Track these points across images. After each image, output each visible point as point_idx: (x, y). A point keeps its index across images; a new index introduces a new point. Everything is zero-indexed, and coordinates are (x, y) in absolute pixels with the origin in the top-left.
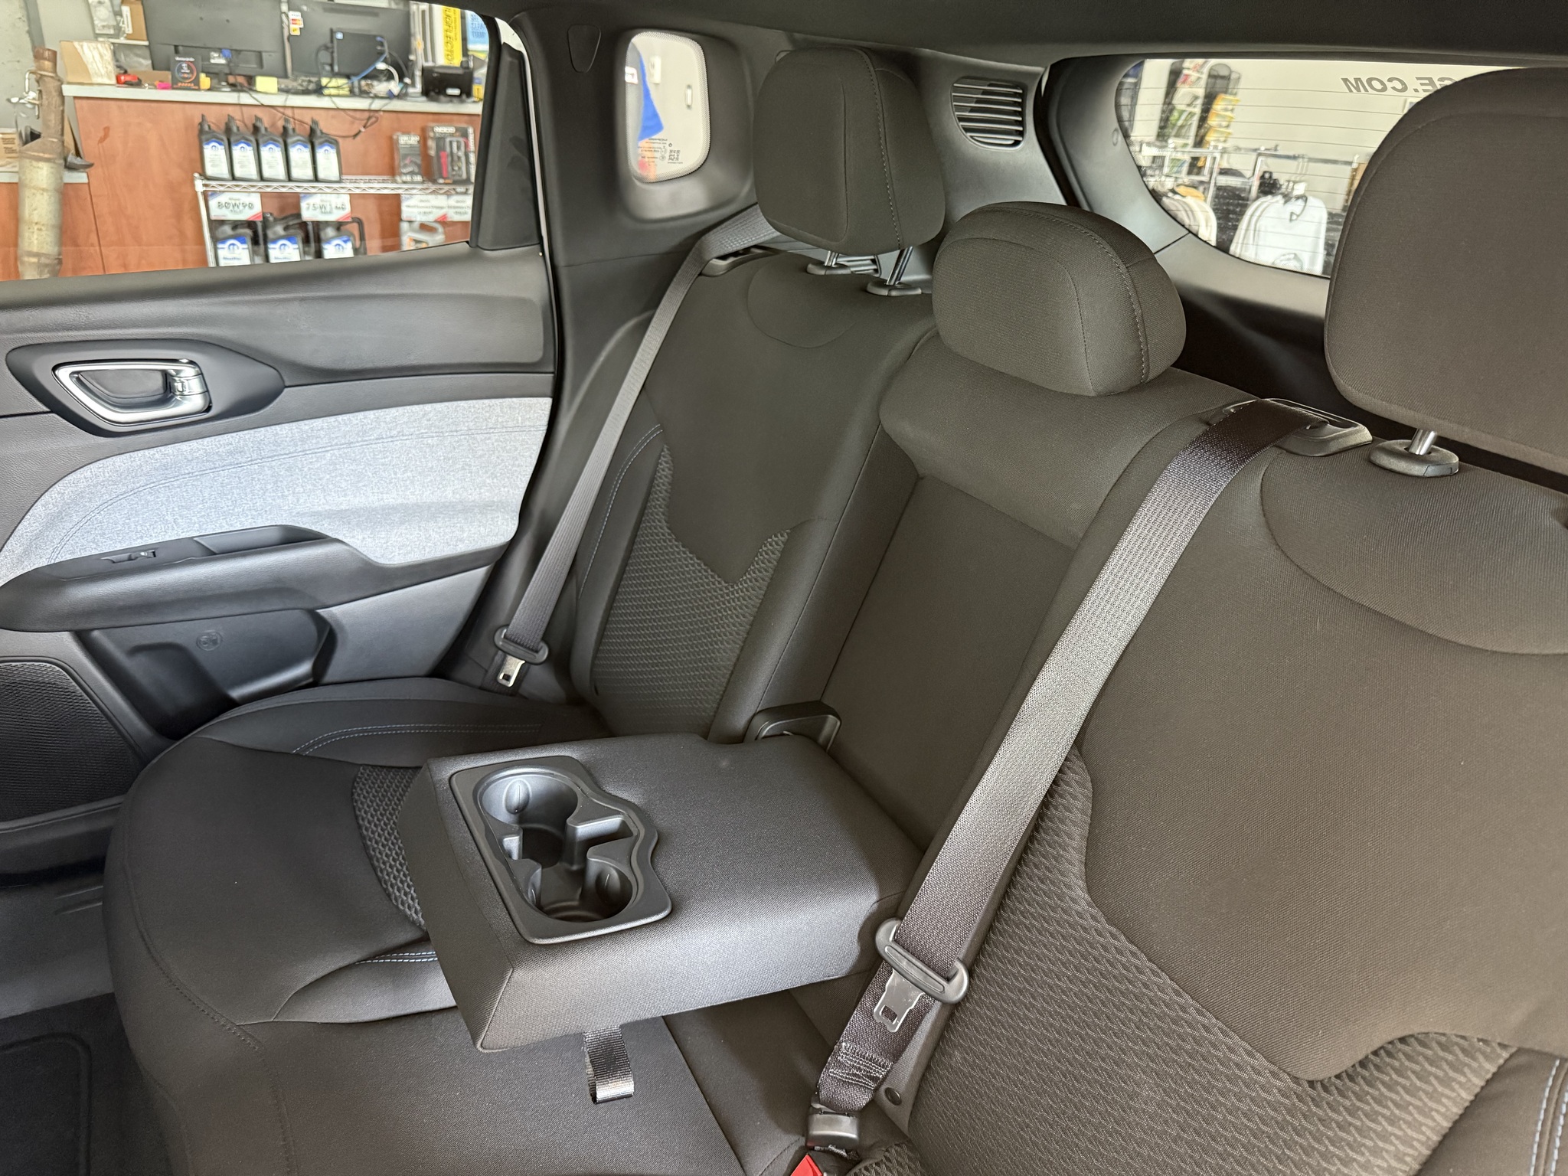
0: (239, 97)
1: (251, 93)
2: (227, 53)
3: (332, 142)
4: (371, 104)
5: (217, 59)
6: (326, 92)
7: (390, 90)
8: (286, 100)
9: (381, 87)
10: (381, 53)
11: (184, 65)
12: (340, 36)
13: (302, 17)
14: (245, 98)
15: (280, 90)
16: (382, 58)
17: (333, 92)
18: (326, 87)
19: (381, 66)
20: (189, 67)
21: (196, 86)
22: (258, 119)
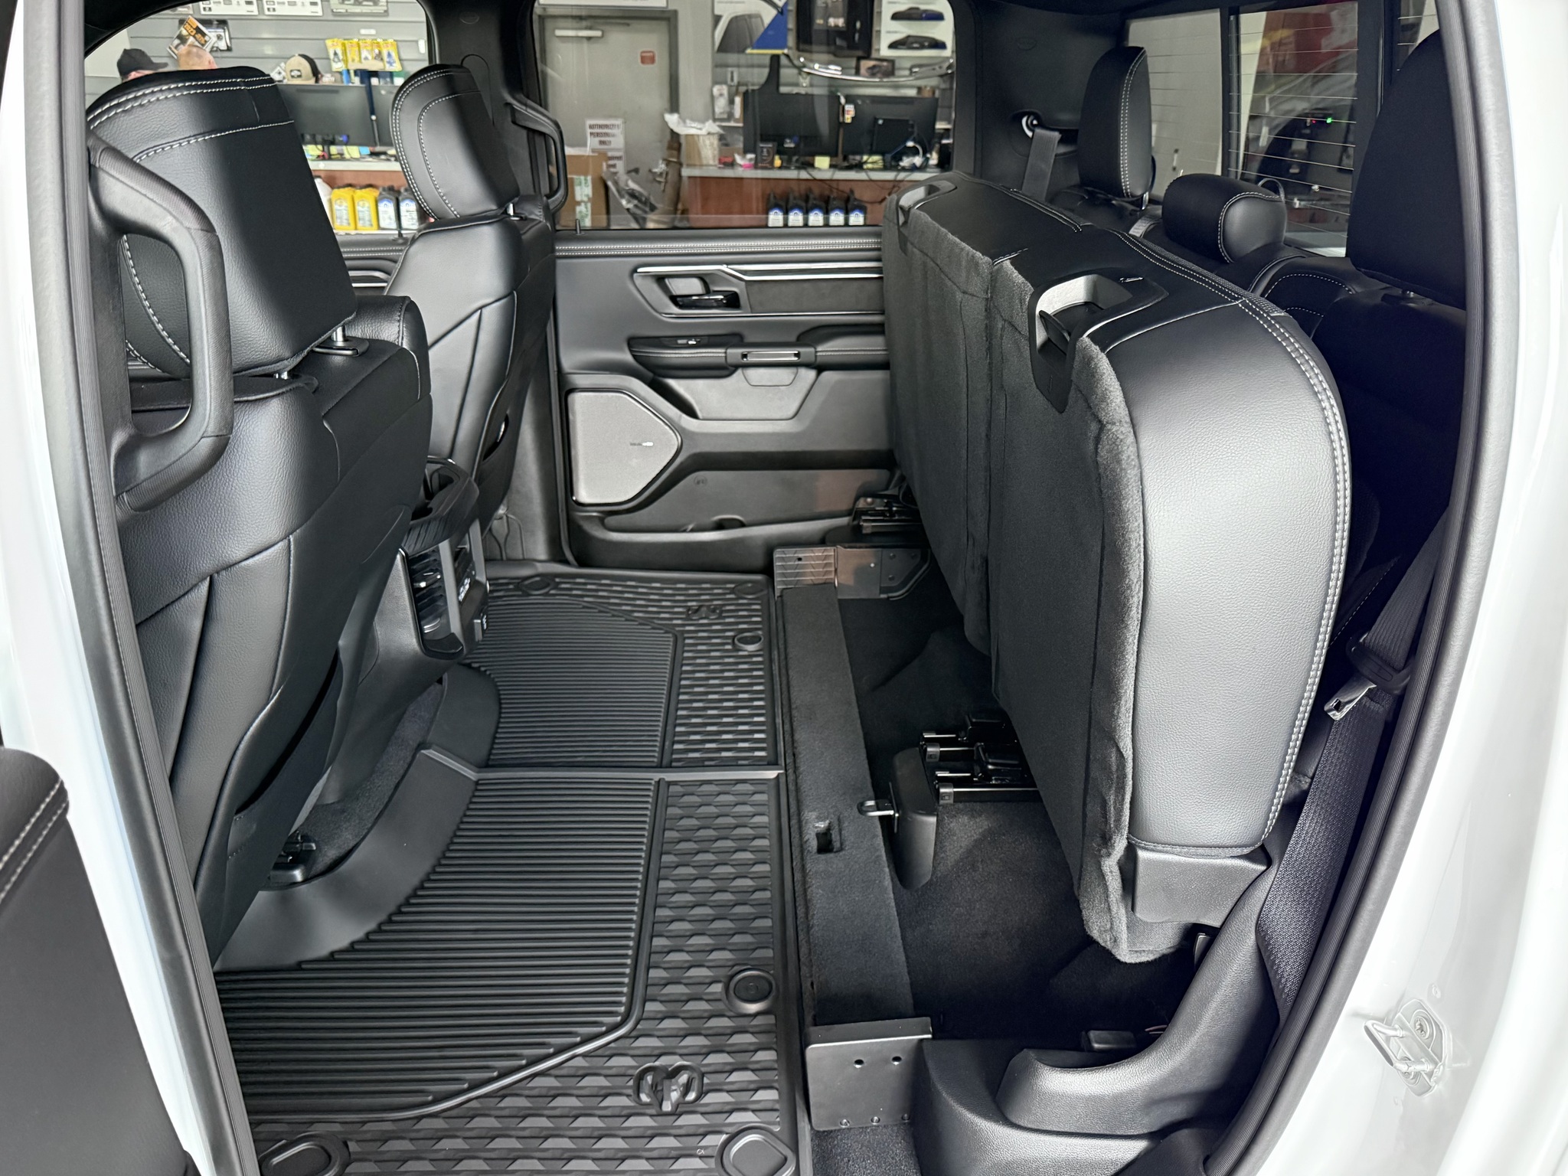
0: (799, 174)
1: (810, 170)
2: (796, 139)
3: (862, 209)
4: (896, 176)
5: (789, 144)
6: (865, 167)
7: (914, 164)
8: (833, 174)
9: (906, 162)
10: (912, 133)
11: (765, 150)
12: (880, 122)
13: (855, 108)
14: (804, 175)
15: (832, 166)
16: (912, 137)
17: (870, 166)
18: (866, 162)
19: (910, 144)
20: (768, 152)
21: (771, 166)
22: (810, 190)
